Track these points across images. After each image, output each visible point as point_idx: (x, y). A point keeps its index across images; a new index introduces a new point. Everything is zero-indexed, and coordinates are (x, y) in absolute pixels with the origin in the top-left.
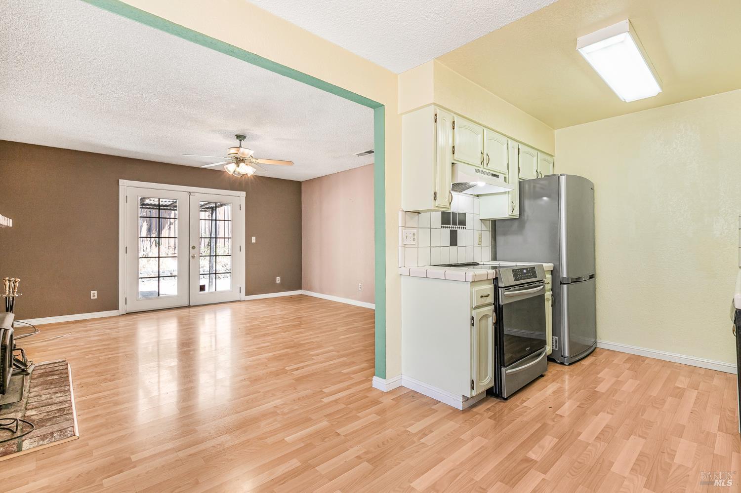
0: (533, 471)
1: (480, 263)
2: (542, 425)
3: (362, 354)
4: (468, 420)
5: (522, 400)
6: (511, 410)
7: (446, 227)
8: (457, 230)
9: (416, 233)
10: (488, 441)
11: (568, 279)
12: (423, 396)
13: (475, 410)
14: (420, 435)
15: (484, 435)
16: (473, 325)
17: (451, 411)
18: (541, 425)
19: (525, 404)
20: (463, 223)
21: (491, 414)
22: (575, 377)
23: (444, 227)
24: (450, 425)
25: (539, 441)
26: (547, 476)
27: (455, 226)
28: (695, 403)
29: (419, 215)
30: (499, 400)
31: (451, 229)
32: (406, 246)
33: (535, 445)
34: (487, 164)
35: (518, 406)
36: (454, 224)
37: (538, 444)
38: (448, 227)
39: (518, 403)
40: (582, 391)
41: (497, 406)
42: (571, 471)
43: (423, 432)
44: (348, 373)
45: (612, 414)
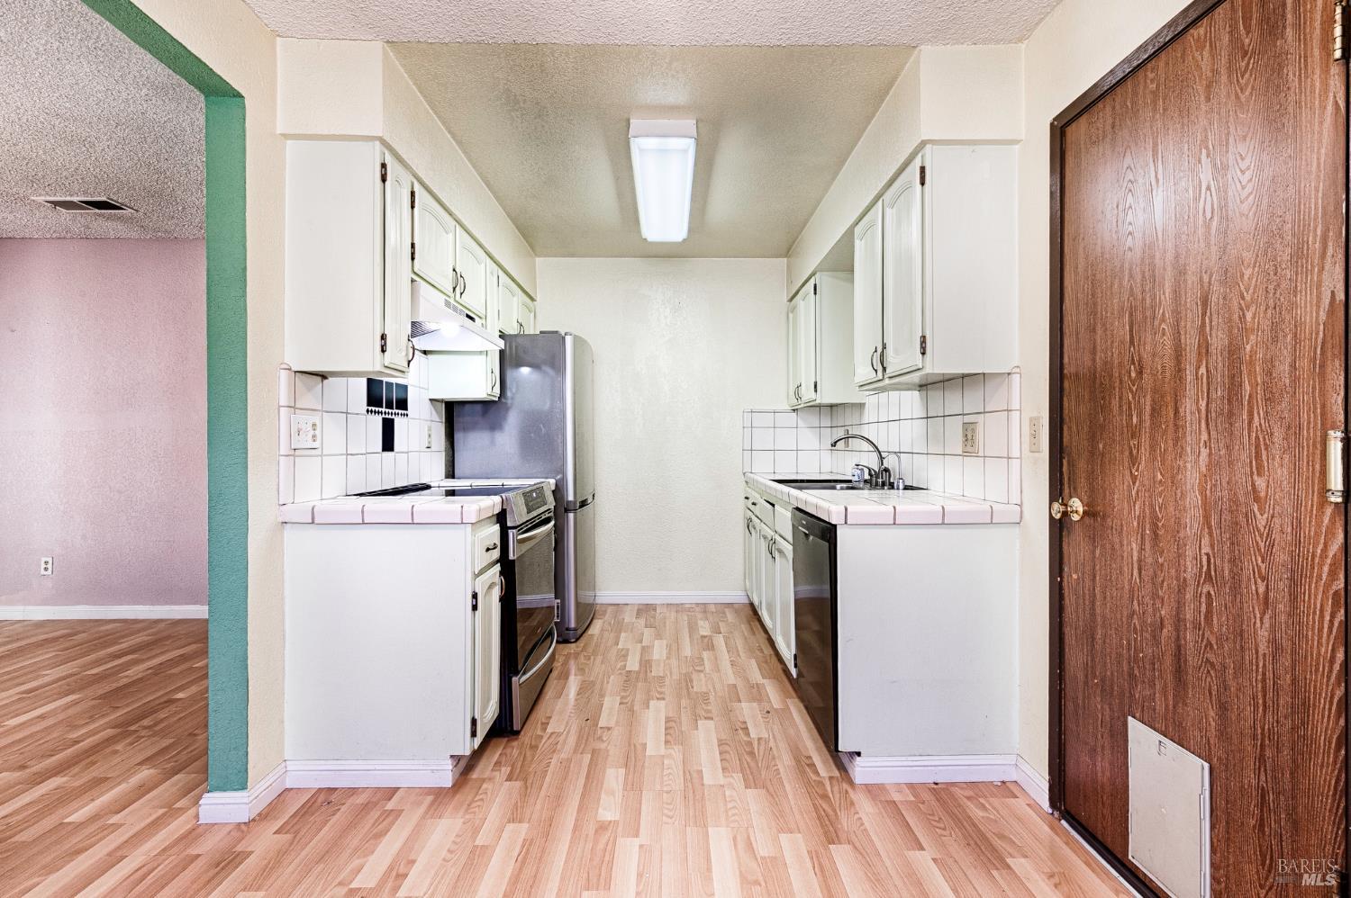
0: (620, 841)
1: (432, 485)
2: (592, 755)
3: (119, 747)
4: (473, 801)
5: (542, 724)
6: (534, 748)
7: (375, 412)
8: (393, 419)
9: (318, 423)
10: (527, 826)
11: (575, 502)
12: (353, 791)
13: (475, 775)
14: (389, 885)
15: (515, 816)
16: (475, 608)
17: (430, 798)
18: (589, 756)
19: (549, 730)
20: (403, 404)
21: (506, 770)
22: (592, 657)
23: (372, 411)
24: (446, 829)
25: (602, 784)
26: (643, 838)
27: (390, 411)
28: (728, 652)
29: (325, 381)
30: (506, 739)
31: (384, 416)
32: (297, 452)
33: (600, 794)
34: (461, 294)
35: (542, 737)
36: (389, 406)
37: (603, 791)
38: (378, 412)
39: (539, 733)
40: (612, 677)
41: (508, 751)
42: (666, 811)
43: (394, 873)
44: (95, 818)
45: (664, 699)
